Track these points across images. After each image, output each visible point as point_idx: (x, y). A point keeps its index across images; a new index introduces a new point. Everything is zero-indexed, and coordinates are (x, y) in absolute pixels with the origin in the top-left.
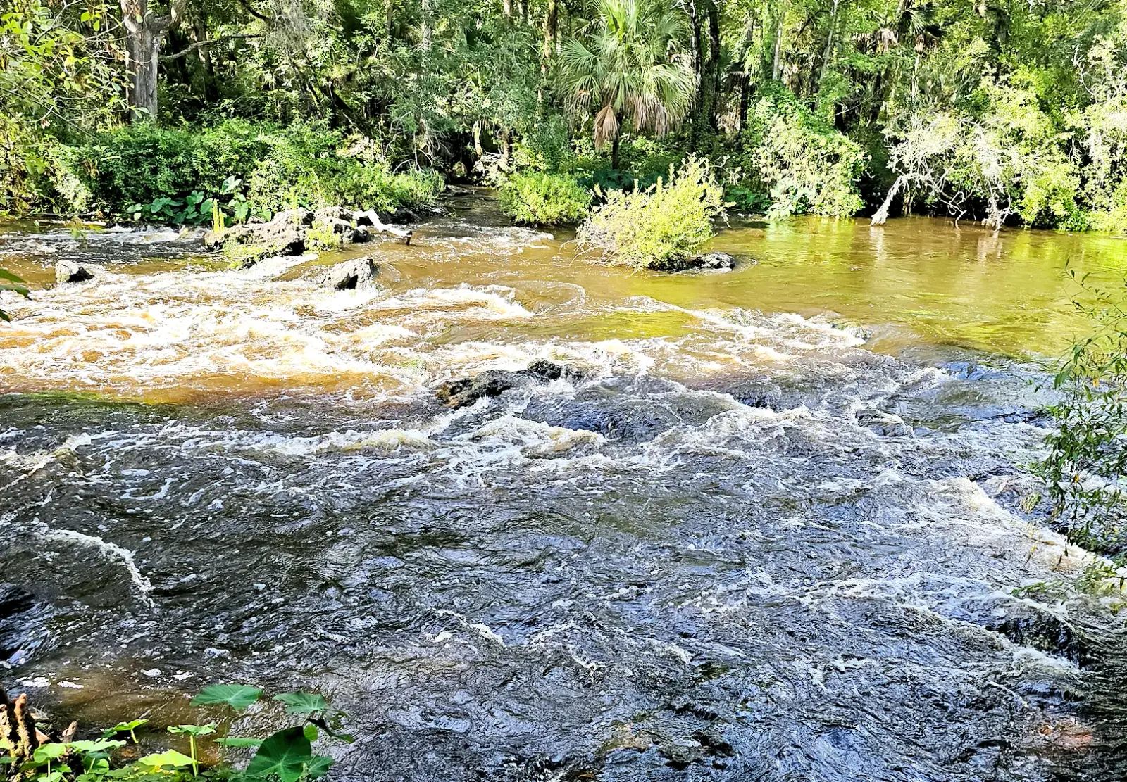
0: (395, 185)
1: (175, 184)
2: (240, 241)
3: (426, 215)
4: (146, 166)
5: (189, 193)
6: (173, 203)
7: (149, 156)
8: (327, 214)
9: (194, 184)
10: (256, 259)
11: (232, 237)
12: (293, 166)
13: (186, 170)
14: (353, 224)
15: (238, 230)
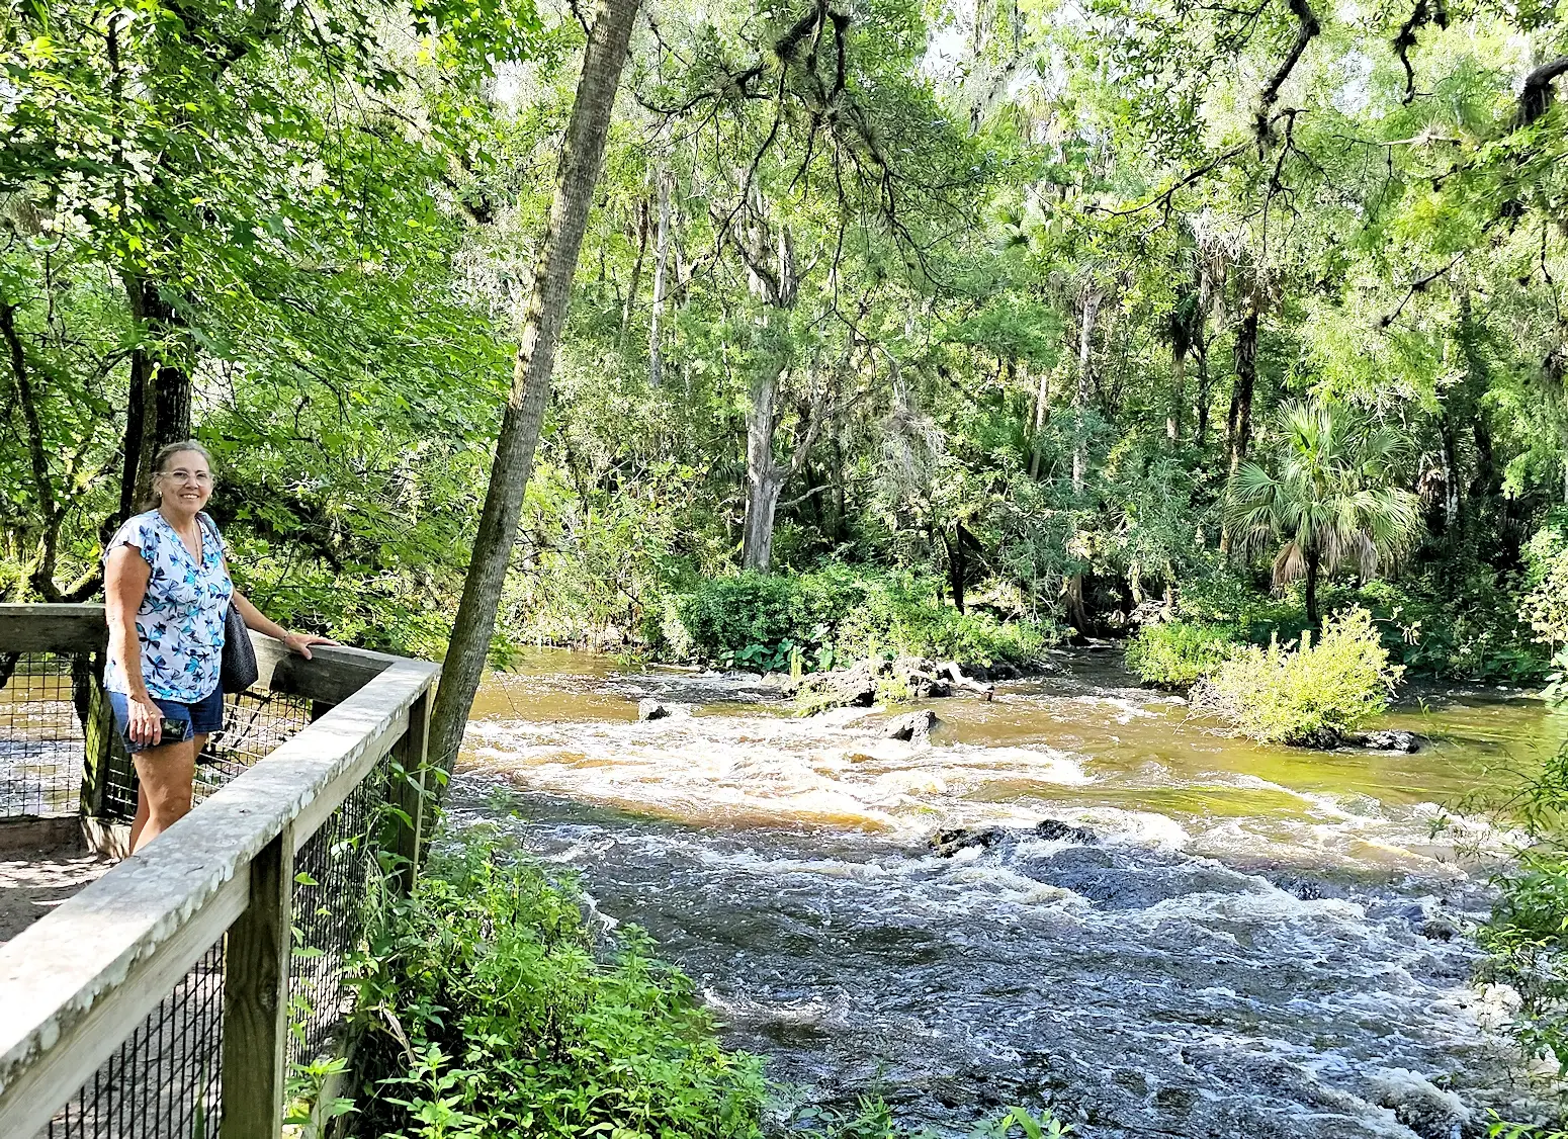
0: (994, 636)
1: (769, 631)
2: (814, 689)
3: (1032, 670)
4: (744, 613)
5: (780, 640)
6: (765, 651)
7: (749, 602)
8: (908, 663)
9: (788, 630)
10: (822, 707)
11: (806, 686)
12: (884, 615)
13: (782, 617)
14: (933, 676)
15: (813, 678)
